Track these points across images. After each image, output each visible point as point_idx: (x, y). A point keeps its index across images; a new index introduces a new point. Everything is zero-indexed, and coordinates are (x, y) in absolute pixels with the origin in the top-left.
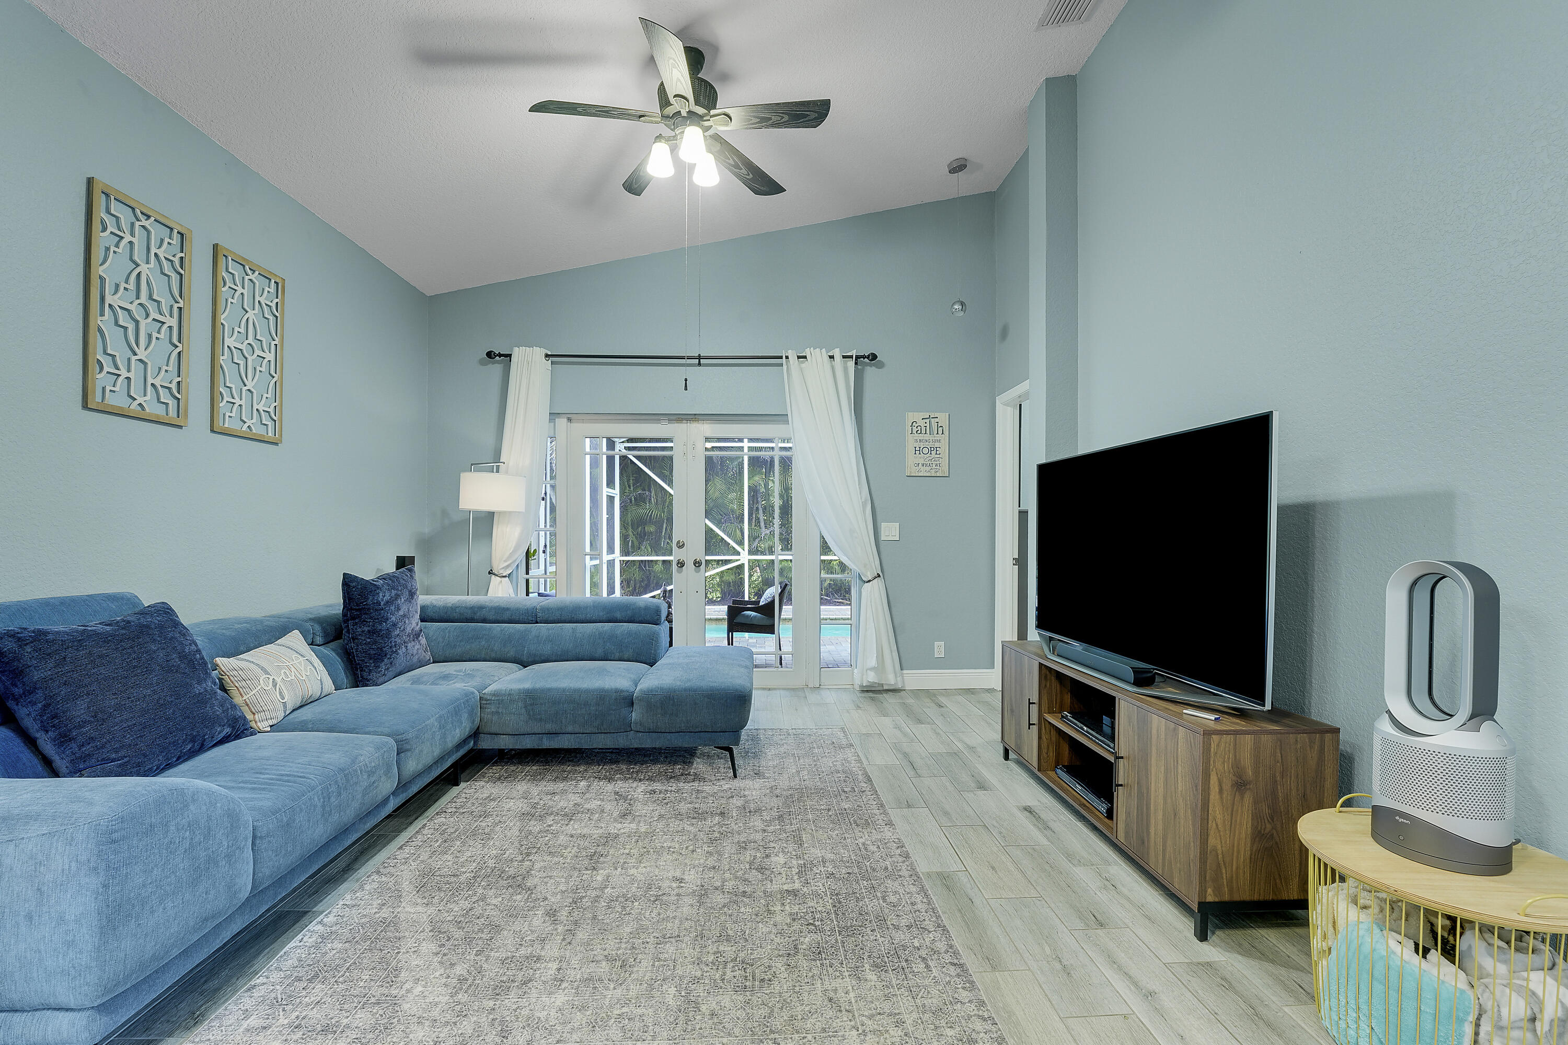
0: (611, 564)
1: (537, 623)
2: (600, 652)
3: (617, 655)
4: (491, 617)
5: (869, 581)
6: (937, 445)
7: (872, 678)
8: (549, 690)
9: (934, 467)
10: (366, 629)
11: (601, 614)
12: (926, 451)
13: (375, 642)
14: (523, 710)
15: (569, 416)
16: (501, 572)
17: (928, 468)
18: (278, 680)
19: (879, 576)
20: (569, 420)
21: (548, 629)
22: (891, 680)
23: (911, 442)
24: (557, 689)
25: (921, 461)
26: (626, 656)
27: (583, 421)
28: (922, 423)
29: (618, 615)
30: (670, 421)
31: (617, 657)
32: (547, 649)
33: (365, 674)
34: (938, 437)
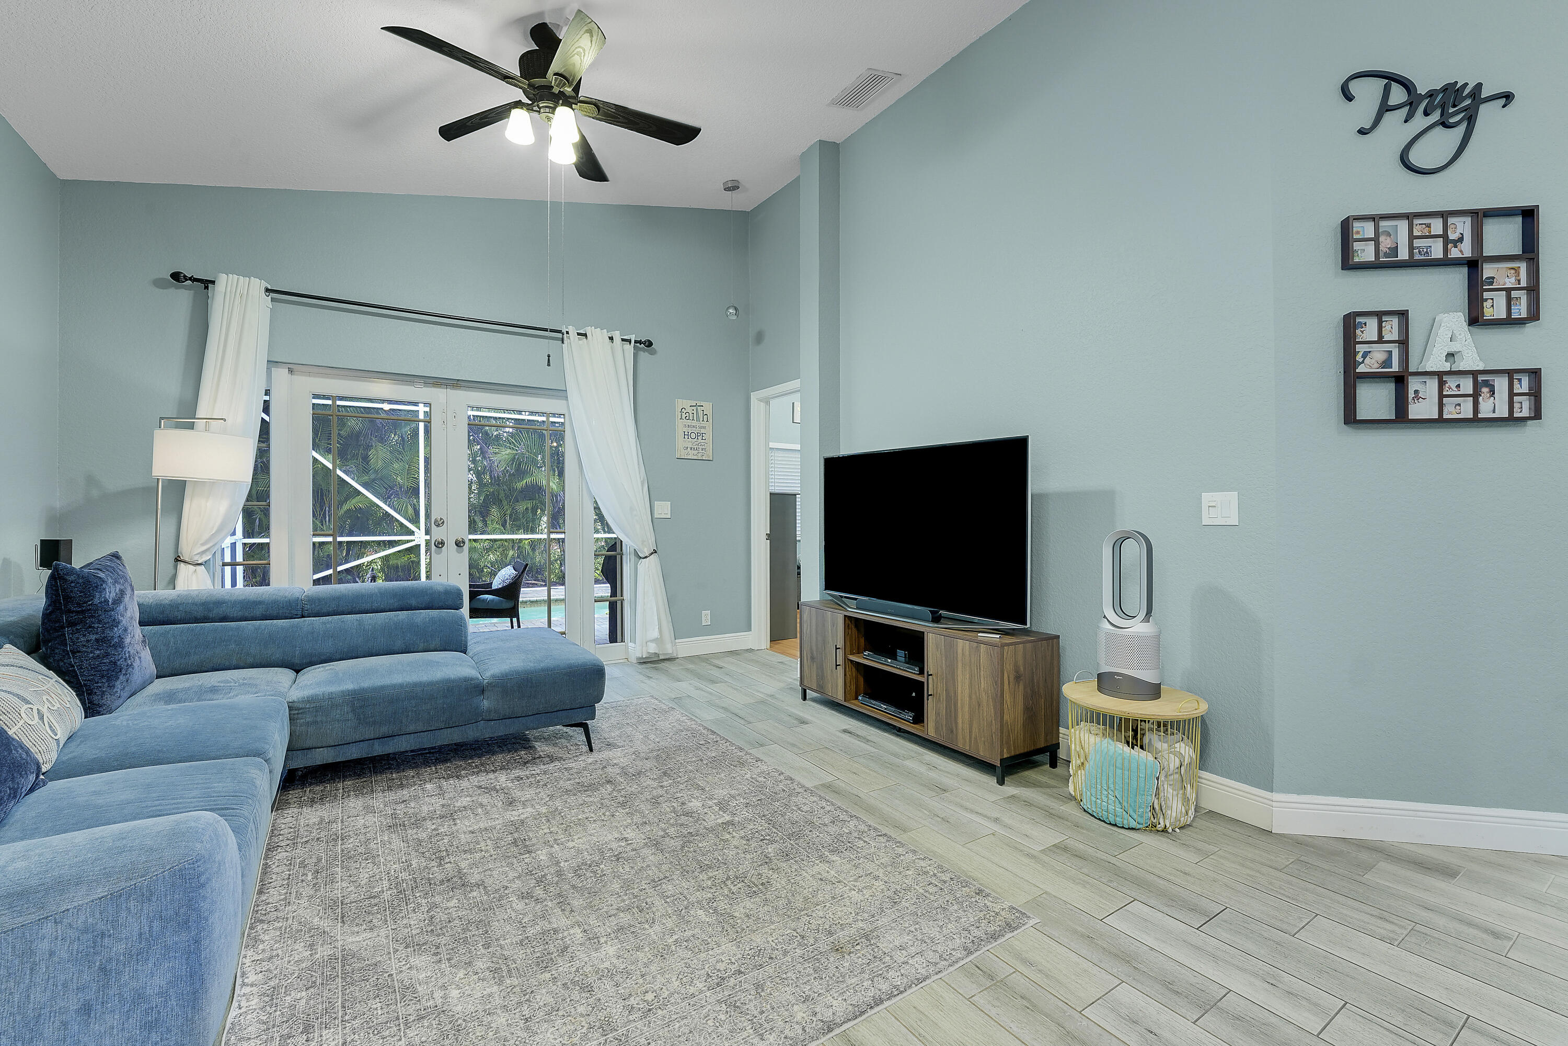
0: (233, 546)
1: (303, 617)
2: (399, 644)
3: (421, 646)
4: (235, 613)
5: (646, 557)
6: (703, 431)
7: (653, 648)
8: (383, 688)
9: (700, 451)
10: (93, 637)
11: (391, 601)
12: (693, 436)
13: (107, 655)
14: (351, 716)
15: (290, 366)
16: (196, 558)
17: (695, 452)
18: (44, 710)
19: (656, 552)
20: (291, 371)
21: (324, 623)
22: (668, 649)
23: (681, 426)
24: (394, 687)
25: (690, 445)
26: (432, 646)
27: (309, 374)
28: (689, 410)
29: (413, 602)
30: (426, 384)
31: (420, 648)
32: (328, 647)
33: (95, 698)
34: (704, 424)
